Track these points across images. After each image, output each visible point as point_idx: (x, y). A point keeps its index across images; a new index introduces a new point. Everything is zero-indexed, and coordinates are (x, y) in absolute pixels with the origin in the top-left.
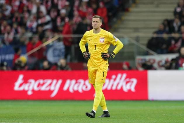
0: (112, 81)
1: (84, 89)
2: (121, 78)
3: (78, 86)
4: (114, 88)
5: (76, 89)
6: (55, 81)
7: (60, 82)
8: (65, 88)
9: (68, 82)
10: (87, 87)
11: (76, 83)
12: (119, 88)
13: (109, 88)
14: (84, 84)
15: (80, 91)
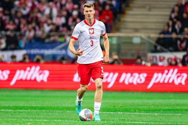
0: (164, 75)
1: (139, 81)
2: (173, 73)
3: (133, 79)
4: (166, 81)
5: (131, 81)
6: (111, 74)
7: (116, 75)
8: (121, 80)
9: (124, 75)
10: (141, 80)
11: (132, 75)
12: (171, 81)
13: (161, 81)
14: (139, 77)
15: (135, 83)
